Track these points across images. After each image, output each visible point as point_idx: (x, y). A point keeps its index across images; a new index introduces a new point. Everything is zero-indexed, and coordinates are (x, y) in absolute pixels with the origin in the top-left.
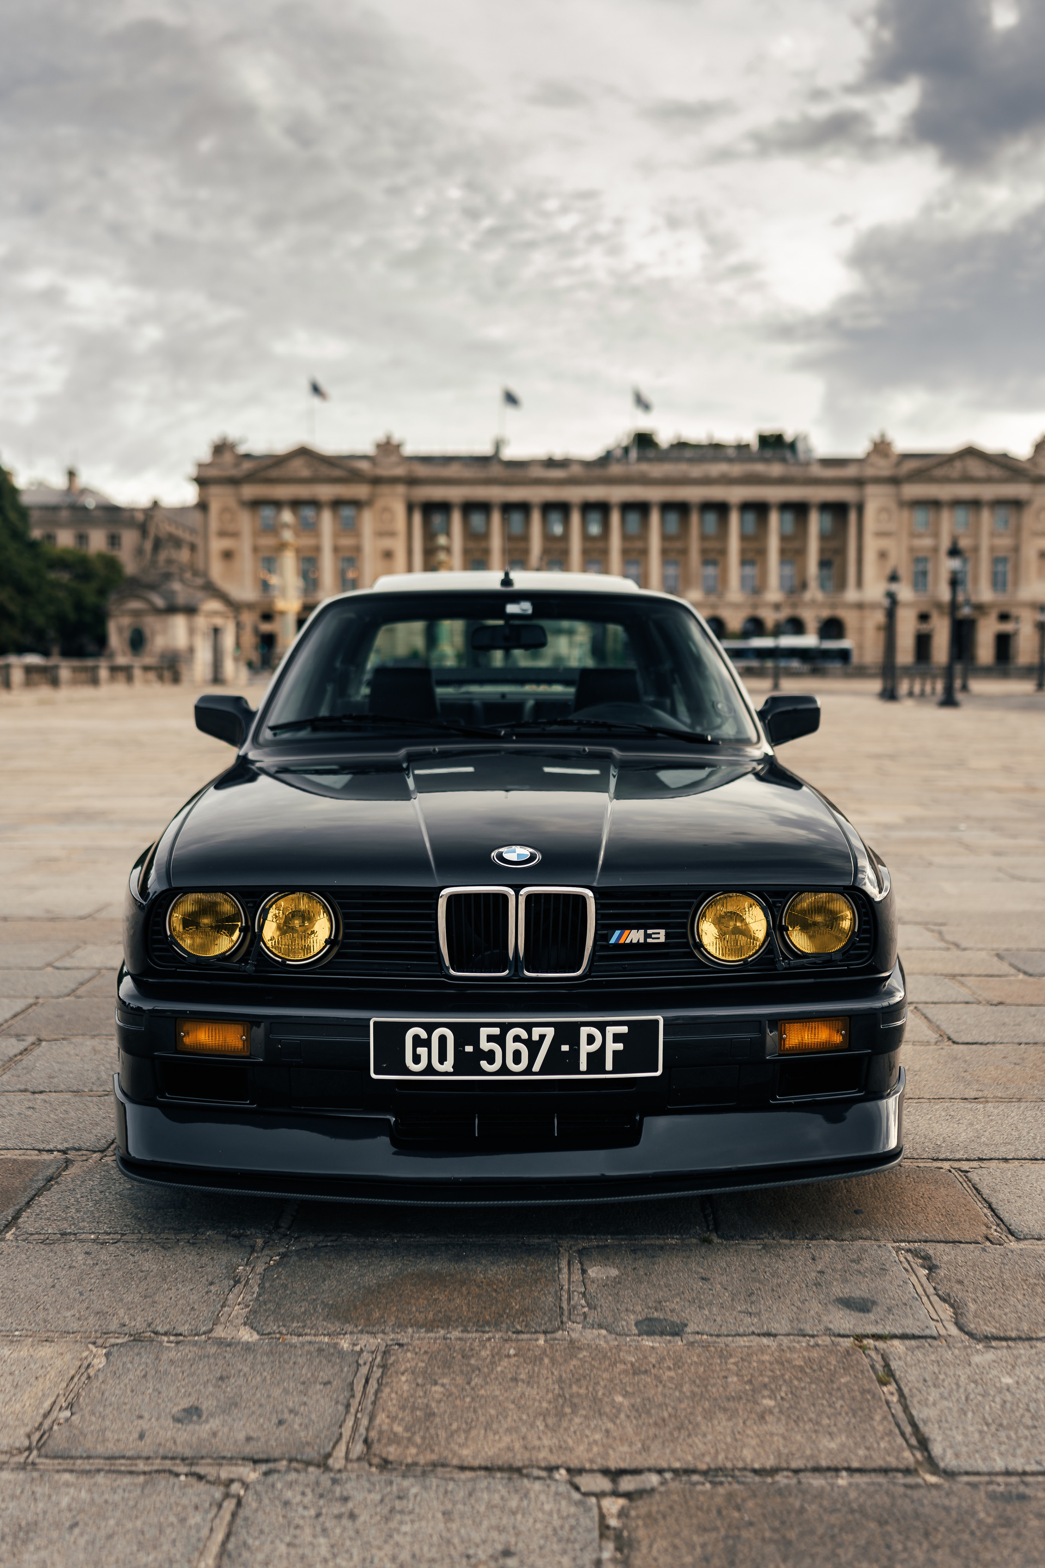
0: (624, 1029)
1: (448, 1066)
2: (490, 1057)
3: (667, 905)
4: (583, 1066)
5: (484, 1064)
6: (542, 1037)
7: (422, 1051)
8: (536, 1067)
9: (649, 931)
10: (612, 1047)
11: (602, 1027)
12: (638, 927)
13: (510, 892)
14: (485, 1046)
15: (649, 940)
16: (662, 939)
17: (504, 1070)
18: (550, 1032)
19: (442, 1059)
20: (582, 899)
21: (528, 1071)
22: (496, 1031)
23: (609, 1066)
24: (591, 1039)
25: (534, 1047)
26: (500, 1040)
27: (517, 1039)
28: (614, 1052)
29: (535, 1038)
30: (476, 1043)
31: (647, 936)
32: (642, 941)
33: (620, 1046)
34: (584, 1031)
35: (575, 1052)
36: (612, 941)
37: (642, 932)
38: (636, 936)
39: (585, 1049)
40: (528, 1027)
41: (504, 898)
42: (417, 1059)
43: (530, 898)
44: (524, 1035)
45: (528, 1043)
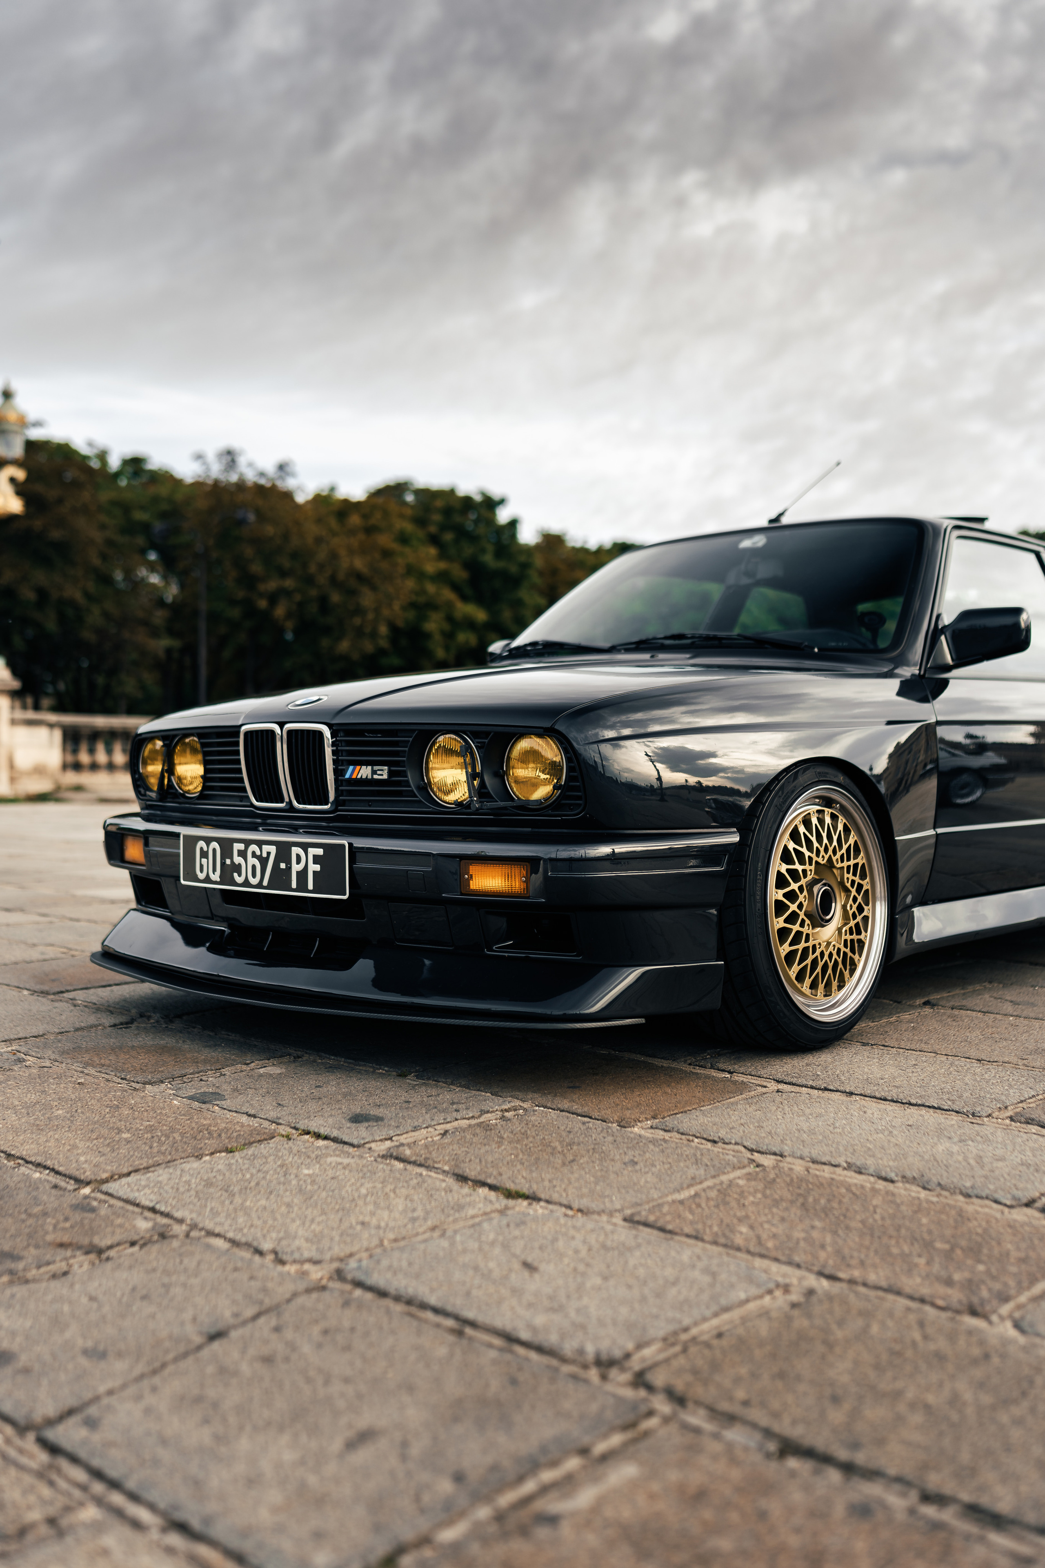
0: (320, 852)
1: (216, 877)
2: (237, 868)
3: (396, 744)
4: (294, 885)
5: (235, 875)
6: (269, 854)
7: (204, 861)
8: (265, 883)
9: (376, 768)
10: (314, 868)
11: (305, 847)
12: (367, 763)
13: (276, 728)
14: (238, 860)
15: (375, 777)
16: (385, 777)
17: (246, 883)
18: (273, 849)
19: (214, 870)
20: (320, 734)
21: (260, 885)
22: (241, 846)
23: (310, 886)
24: (298, 857)
25: (264, 861)
26: (243, 854)
27: (254, 855)
28: (314, 872)
29: (264, 855)
30: (232, 858)
31: (374, 772)
32: (370, 777)
33: (317, 868)
34: (295, 850)
35: (289, 868)
36: (347, 776)
37: (370, 768)
38: (365, 772)
39: (296, 868)
40: (260, 844)
41: (272, 732)
42: (201, 871)
43: (290, 732)
44: (258, 853)
45: (259, 858)
